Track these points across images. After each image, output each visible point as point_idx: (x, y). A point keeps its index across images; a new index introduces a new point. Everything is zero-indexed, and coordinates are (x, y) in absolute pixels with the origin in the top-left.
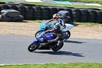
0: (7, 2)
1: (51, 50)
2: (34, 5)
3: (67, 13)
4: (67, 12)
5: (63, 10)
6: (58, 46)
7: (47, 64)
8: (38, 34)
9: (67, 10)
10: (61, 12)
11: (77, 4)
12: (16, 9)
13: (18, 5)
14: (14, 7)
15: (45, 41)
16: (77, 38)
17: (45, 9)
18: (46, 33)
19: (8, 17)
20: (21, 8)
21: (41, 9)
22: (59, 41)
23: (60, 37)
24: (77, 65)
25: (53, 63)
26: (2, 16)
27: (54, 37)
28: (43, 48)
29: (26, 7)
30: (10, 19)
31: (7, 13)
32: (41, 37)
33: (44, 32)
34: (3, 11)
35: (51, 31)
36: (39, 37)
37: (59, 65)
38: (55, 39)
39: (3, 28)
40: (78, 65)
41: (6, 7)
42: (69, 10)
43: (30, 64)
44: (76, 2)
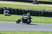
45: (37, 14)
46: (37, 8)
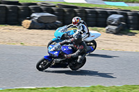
0: (39, 3)
1: (69, 69)
2: (76, 7)
3: (121, 18)
4: (121, 16)
5: (116, 13)
6: (79, 63)
7: (93, 87)
8: (51, 47)
9: (121, 14)
10: (113, 16)
11: (134, 5)
12: (52, 12)
13: (54, 6)
14: (49, 9)
15: (60, 56)
16: (134, 51)
17: (91, 12)
18: (62, 45)
19: (41, 23)
20: (58, 10)
21: (86, 12)
22: (80, 57)
23: (81, 50)
24: (134, 88)
25: (102, 85)
26: (33, 21)
27: (74, 50)
28: (57, 65)
29: (66, 10)
30: (44, 25)
31: (39, 18)
32: (54, 51)
33: (59, 44)
34: (34, 15)
35: (69, 41)
36: (52, 50)
37: (110, 87)
38: (75, 54)
39: (33, 38)
40: (136, 88)
41: (39, 10)
42: (124, 13)
43: (70, 86)
44: (133, 2)
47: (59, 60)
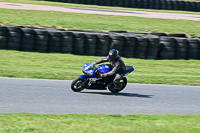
45: (93, 46)
46: (94, 22)
47: (94, 80)
